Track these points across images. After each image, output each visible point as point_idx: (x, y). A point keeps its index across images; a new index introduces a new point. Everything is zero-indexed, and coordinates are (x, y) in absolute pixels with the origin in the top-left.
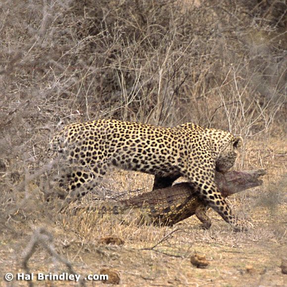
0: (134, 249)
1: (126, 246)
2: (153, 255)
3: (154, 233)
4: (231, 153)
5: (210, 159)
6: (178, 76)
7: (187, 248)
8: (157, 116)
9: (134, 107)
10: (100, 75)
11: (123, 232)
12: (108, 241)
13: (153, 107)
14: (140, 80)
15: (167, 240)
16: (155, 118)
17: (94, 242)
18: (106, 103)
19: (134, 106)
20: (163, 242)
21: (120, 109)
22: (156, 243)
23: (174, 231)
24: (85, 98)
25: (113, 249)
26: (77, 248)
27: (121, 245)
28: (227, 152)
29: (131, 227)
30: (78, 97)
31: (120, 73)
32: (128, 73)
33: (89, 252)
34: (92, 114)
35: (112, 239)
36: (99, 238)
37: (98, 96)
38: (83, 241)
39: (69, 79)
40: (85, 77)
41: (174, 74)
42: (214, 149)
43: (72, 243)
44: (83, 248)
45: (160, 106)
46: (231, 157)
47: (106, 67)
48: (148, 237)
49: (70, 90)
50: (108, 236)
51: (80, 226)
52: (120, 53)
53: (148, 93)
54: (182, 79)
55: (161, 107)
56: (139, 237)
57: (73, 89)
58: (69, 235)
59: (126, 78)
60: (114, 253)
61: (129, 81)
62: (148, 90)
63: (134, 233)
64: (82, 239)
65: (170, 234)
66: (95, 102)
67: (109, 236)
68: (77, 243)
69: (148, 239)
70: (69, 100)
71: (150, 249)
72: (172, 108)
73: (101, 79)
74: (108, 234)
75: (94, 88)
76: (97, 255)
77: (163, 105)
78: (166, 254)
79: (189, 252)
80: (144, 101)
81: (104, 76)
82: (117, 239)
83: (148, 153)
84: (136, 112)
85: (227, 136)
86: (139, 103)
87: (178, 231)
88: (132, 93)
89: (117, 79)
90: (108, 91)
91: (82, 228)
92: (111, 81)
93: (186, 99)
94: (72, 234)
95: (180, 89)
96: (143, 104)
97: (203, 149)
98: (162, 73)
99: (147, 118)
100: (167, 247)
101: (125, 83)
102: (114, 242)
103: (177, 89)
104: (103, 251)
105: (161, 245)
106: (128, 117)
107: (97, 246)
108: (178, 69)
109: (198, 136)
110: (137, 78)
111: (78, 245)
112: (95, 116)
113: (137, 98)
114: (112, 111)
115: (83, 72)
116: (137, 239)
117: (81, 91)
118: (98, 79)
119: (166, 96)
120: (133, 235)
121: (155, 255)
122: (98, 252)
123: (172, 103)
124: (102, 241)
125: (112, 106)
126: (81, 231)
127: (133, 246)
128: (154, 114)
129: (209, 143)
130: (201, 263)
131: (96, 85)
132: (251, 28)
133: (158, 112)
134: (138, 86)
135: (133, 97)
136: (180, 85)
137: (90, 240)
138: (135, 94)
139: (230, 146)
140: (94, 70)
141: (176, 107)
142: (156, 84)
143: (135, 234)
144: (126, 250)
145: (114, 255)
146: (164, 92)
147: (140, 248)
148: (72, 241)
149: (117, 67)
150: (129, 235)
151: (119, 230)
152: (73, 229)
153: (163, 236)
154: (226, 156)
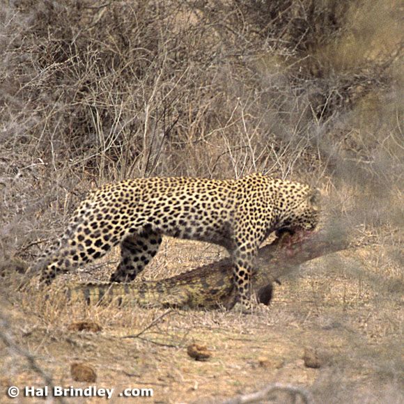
0: (114, 337)
1: (104, 334)
2: (138, 345)
3: (140, 317)
4: (308, 210)
5: (268, 215)
6: (170, 115)
7: (182, 336)
8: (142, 167)
9: (113, 155)
10: (70, 113)
11: (100, 316)
12: (81, 327)
13: (137, 154)
14: (120, 120)
15: (156, 325)
16: (140, 168)
17: (63, 329)
18: (77, 149)
19: (113, 153)
20: (151, 328)
21: (95, 157)
22: (143, 329)
23: (166, 314)
24: (50, 143)
25: (88, 337)
26: (41, 337)
27: (97, 332)
28: (303, 209)
29: (111, 309)
30: (41, 142)
31: (94, 111)
32: (105, 111)
33: (57, 342)
34: (59, 164)
35: (86, 324)
36: (69, 323)
37: (67, 140)
38: (49, 327)
39: (30, 118)
40: (50, 115)
41: (164, 112)
42: (279, 204)
43: (34, 330)
44: (48, 336)
45: (147, 153)
46: (310, 215)
47: (77, 103)
48: (132, 321)
49: (31, 133)
50: (80, 320)
51: (44, 308)
52: (94, 84)
53: (131, 136)
54: (174, 118)
55: (148, 155)
56: (121, 322)
57: (35, 131)
58: (30, 320)
59: (102, 117)
60: (89, 343)
61: (107, 121)
62: (131, 132)
63: (115, 316)
64: (47, 324)
65: (161, 318)
66: (63, 148)
67: (82, 320)
68: (40, 330)
69: (133, 324)
70: (30, 145)
71: (135, 337)
72: (162, 155)
73: (71, 118)
74: (81, 318)
75: (62, 131)
76: (67, 345)
77: (150, 151)
78: (156, 343)
79: (185, 340)
80: (126, 147)
81: (74, 114)
82: (92, 324)
83: (197, 210)
84: (116, 161)
85: (303, 190)
86: (119, 149)
87: (171, 313)
88: (111, 137)
89: (91, 119)
90: (79, 135)
91: (47, 311)
92: (83, 121)
93: (179, 143)
94: (35, 318)
95: (172, 131)
96: (124, 151)
97: (265, 202)
98: (149, 110)
99: (130, 169)
100: (156, 334)
101: (101, 124)
102: (89, 328)
103: (169, 130)
104: (74, 340)
105: (150, 331)
106: (106, 167)
107: (66, 334)
108: (170, 106)
109: (264, 184)
110: (117, 118)
111: (43, 332)
112: (63, 166)
113: (116, 143)
114: (85, 159)
115: (48, 110)
116: (119, 324)
117: (44, 135)
118: (67, 119)
119: (154, 140)
120: (113, 320)
121: (141, 344)
122: (69, 341)
123: (162, 148)
124: (73, 326)
125: (85, 154)
126: (46, 314)
127: (113, 333)
128: (138, 163)
129: (274, 196)
130: (201, 354)
131: (65, 126)
132: (263, 51)
133: (144, 160)
134: (118, 127)
135: (112, 141)
136: (172, 126)
137: (57, 326)
138: (114, 138)
139: (306, 202)
140: (61, 106)
141: (167, 154)
142: (142, 125)
143: (115, 318)
144: (104, 338)
145: (89, 345)
146: (151, 135)
147: (122, 335)
148: (35, 326)
149: (91, 103)
150: (108, 319)
151: (95, 312)
152: (36, 312)
153: (151, 320)
154: (303, 215)
